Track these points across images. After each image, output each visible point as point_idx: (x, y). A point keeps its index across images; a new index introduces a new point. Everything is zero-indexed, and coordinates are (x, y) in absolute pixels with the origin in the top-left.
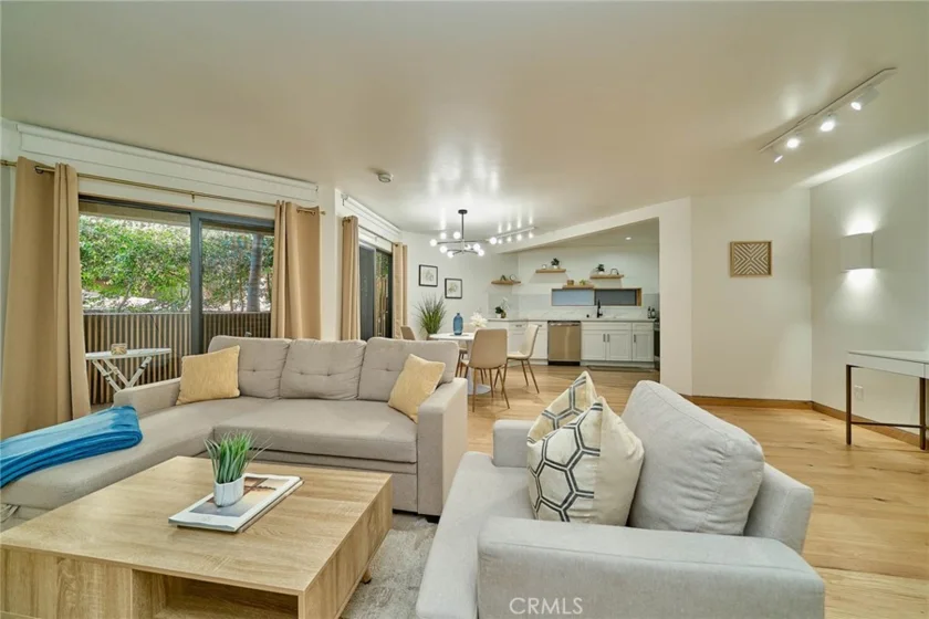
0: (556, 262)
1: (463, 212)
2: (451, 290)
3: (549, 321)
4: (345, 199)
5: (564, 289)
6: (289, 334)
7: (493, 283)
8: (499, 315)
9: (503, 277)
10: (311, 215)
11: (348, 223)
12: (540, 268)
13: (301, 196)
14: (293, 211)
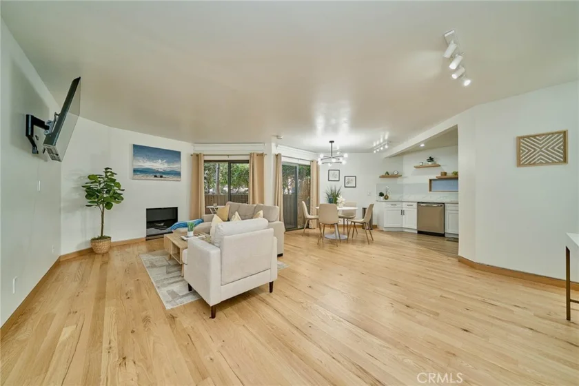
0: (431, 159)
1: (332, 142)
2: (348, 183)
3: (418, 203)
4: (277, 146)
5: (440, 179)
6: (254, 203)
7: (380, 177)
8: (382, 198)
9: (387, 173)
10: (261, 155)
11: (278, 156)
12: (418, 165)
13: (258, 149)
14: (255, 155)
